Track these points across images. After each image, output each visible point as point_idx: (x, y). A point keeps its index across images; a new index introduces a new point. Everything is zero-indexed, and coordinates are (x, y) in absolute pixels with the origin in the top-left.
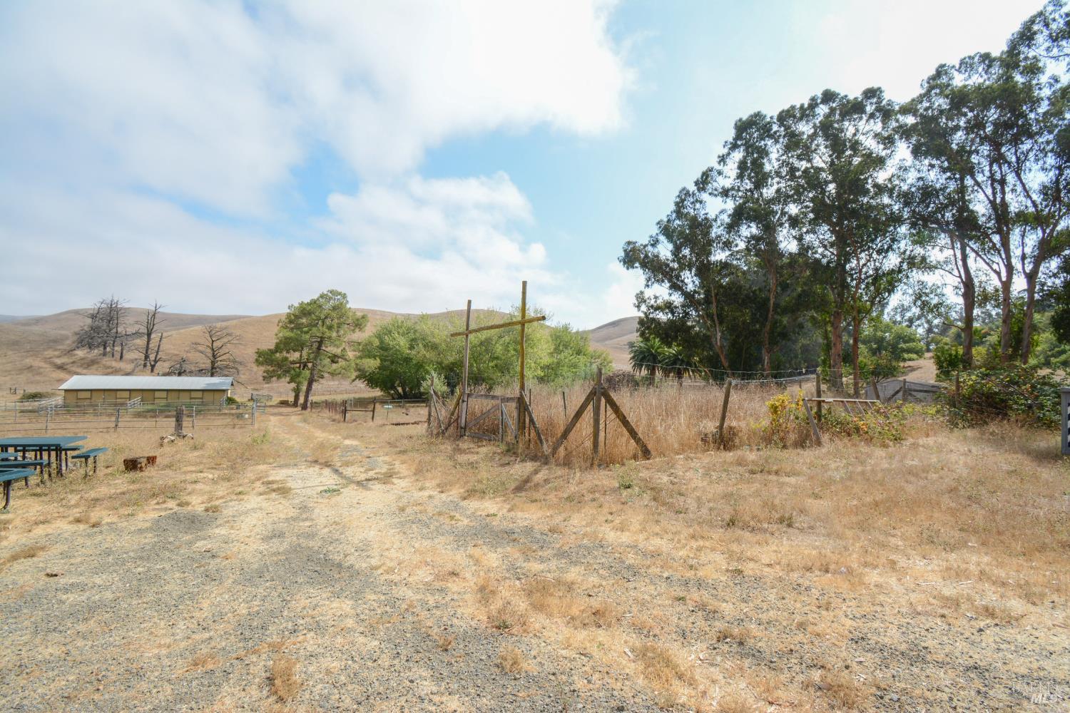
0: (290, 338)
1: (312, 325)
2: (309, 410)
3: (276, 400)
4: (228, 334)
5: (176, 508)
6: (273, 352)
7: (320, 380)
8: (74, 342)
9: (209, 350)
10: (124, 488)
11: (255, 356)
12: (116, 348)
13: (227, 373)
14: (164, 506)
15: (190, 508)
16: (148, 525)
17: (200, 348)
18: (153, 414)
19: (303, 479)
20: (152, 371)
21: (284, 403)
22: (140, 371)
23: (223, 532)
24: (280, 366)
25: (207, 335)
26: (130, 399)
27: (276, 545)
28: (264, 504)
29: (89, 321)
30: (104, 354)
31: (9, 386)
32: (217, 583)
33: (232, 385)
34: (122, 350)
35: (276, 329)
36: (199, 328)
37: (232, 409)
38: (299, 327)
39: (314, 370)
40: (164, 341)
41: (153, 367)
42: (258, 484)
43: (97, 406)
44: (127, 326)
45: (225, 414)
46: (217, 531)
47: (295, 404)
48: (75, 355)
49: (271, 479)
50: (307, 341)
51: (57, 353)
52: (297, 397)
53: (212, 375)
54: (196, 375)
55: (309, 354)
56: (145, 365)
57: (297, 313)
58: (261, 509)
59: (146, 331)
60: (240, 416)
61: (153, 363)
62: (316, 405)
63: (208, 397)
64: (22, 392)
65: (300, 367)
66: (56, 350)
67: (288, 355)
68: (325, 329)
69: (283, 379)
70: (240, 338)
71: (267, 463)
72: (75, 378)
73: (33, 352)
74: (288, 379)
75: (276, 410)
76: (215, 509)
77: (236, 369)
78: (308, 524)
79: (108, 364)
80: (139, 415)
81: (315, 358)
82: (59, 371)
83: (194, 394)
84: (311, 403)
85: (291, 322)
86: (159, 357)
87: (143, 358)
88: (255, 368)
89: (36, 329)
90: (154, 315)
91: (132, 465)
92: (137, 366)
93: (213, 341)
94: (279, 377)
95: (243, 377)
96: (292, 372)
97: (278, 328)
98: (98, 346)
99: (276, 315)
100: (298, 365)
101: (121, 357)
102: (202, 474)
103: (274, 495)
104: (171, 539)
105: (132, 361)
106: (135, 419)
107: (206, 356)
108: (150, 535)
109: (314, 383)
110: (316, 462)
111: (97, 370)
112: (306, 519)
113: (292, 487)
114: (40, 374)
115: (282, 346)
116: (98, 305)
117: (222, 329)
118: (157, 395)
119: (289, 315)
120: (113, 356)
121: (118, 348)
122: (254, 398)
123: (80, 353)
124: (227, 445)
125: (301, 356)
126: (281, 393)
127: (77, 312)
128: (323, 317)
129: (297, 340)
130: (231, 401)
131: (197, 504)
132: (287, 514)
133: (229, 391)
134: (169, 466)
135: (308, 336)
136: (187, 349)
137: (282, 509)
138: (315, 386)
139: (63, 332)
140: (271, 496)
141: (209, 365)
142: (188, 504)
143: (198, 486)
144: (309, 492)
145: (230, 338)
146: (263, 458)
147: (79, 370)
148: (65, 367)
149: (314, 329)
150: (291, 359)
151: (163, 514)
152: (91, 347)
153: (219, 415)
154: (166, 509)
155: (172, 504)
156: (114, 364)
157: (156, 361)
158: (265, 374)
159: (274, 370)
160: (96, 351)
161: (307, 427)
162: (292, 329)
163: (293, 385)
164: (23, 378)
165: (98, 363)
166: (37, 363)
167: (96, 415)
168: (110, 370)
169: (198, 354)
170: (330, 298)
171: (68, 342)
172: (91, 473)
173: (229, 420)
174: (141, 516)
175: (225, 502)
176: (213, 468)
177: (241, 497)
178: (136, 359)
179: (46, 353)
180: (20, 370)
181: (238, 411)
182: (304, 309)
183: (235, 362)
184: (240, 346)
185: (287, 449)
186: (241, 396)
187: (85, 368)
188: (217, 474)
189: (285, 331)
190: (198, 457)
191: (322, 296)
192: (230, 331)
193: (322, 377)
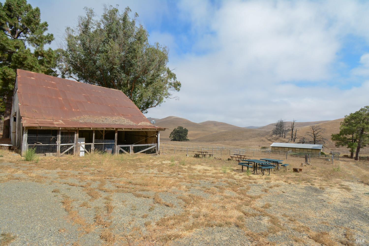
0: (347, 129)
1: (357, 123)
2: (359, 160)
3: (342, 155)
4: (320, 129)
5: (310, 185)
6: (339, 135)
7: (364, 147)
8: (272, 133)
9: (313, 135)
10: (295, 176)
11: (331, 137)
12: (283, 134)
13: (320, 143)
14: (307, 184)
15: (315, 186)
16: (303, 187)
17: (309, 134)
18: (296, 156)
19: (356, 187)
20: (294, 142)
21: (346, 156)
22: (291, 142)
23: (327, 196)
24: (343, 141)
25: (312, 129)
26: (288, 150)
27: (345, 205)
28: (340, 192)
29: (275, 127)
30: (280, 136)
31: (258, 145)
32: (327, 208)
33: (323, 147)
34: (285, 135)
35: (340, 126)
36: (308, 126)
37: (323, 157)
38: (351, 124)
39: (360, 142)
40: (297, 132)
41: (294, 140)
42: (337, 185)
43: (280, 152)
44: (286, 128)
45: (321, 158)
46: (325, 195)
47: (351, 157)
48: (273, 137)
49: (342, 184)
50: (355, 130)
51: (268, 136)
52: (352, 154)
53: (314, 144)
54: (308, 144)
55: (357, 136)
56: (292, 140)
57: (349, 118)
58: (339, 193)
59: (291, 129)
60: (327, 160)
61: (294, 139)
62: (362, 158)
63: (314, 152)
64: (261, 146)
65: (352, 141)
66: (268, 135)
67: (346, 136)
68: (364, 124)
69: (345, 146)
70: (324, 129)
71: (340, 179)
72: (274, 143)
73: (263, 136)
74: (347, 146)
75: (342, 159)
76: (323, 189)
77: (324, 141)
78: (358, 202)
79: (281, 139)
80: (291, 155)
81: (360, 137)
82: (269, 141)
83: (308, 150)
84: (360, 157)
85: (346, 122)
86: (296, 137)
87: (291, 137)
88: (331, 141)
89: (263, 130)
90: (293, 124)
91: (295, 170)
92: (289, 140)
93: (314, 131)
94: (343, 145)
95: (327, 145)
96: (349, 143)
97: (341, 125)
98: (278, 134)
99: (339, 120)
100: (352, 140)
101: (285, 137)
102: (317, 177)
103: (344, 190)
104: (311, 193)
105: (288, 138)
106: (291, 157)
107: (312, 136)
108: (304, 190)
109: (361, 148)
110: (362, 182)
111: (278, 141)
112: (358, 201)
113: (352, 189)
114: (265, 142)
115: (343, 133)
116: (278, 122)
117: (317, 127)
118: (297, 149)
119: (345, 120)
120: (282, 137)
121: (284, 134)
122: (332, 153)
123: (274, 136)
124: (324, 169)
125: (353, 136)
126: (344, 152)
127: (272, 124)
128: (362, 119)
129: (350, 130)
130: (322, 154)
131: (317, 186)
132: (350, 197)
133: (322, 150)
134: (306, 173)
135: (355, 128)
136: (305, 134)
137: (347, 195)
138: (361, 150)
139: (269, 130)
140: (343, 190)
141: (313, 140)
142: (314, 185)
143: (316, 181)
144: (359, 192)
145: (320, 130)
146: (339, 176)
147: (274, 141)
148: (271, 140)
149: (359, 125)
150: (348, 138)
151: (307, 186)
152: (276, 134)
153: (318, 158)
154: (308, 185)
155: (309, 184)
156: (283, 139)
157: (295, 138)
158: (336, 144)
159: (340, 143)
160: (278, 135)
161: (358, 168)
162: (347, 125)
163: (350, 149)
164: (261, 143)
165: (279, 139)
166: (264, 139)
167: (280, 154)
168: (282, 141)
169: (308, 136)
170: (366, 110)
171: (271, 133)
172: (285, 170)
173: (322, 161)
174: (301, 185)
175: (326, 187)
176: (320, 176)
177: (331, 187)
178: (289, 138)
179: (266, 136)
180: (261, 141)
181: (326, 158)
182: (353, 116)
183: (323, 139)
184: (325, 133)
185: (349, 175)
186: (327, 152)
187: (275, 140)
188: (322, 178)
189: (344, 126)
190: (314, 172)
191: (361, 110)
192: (320, 127)
193: (365, 146)
